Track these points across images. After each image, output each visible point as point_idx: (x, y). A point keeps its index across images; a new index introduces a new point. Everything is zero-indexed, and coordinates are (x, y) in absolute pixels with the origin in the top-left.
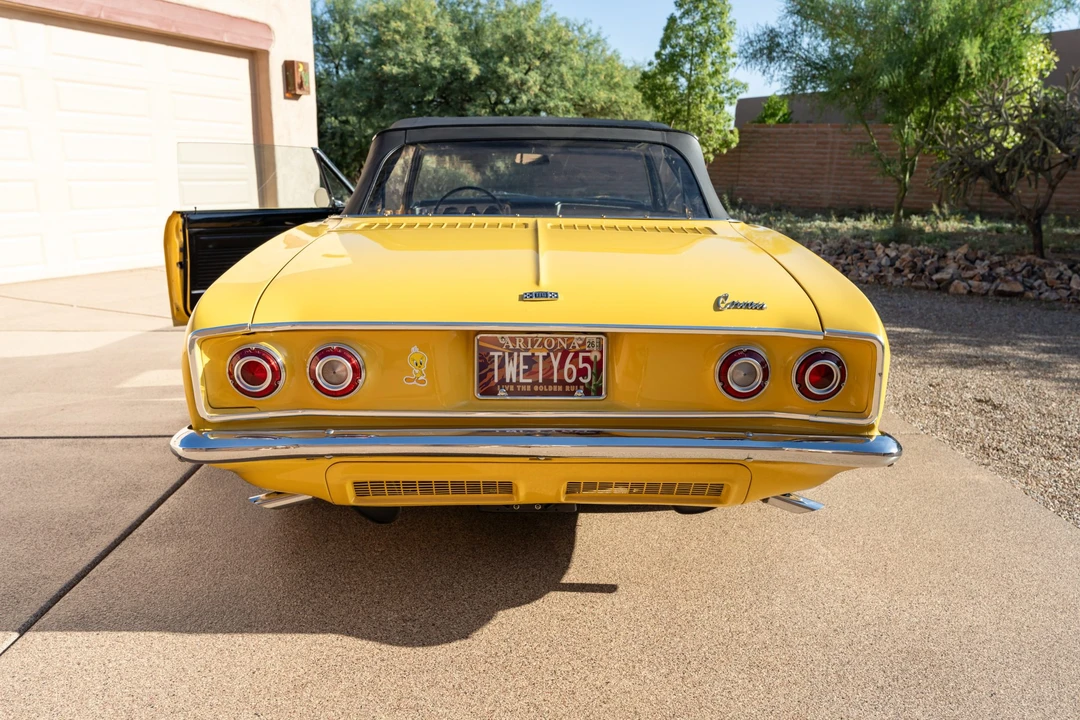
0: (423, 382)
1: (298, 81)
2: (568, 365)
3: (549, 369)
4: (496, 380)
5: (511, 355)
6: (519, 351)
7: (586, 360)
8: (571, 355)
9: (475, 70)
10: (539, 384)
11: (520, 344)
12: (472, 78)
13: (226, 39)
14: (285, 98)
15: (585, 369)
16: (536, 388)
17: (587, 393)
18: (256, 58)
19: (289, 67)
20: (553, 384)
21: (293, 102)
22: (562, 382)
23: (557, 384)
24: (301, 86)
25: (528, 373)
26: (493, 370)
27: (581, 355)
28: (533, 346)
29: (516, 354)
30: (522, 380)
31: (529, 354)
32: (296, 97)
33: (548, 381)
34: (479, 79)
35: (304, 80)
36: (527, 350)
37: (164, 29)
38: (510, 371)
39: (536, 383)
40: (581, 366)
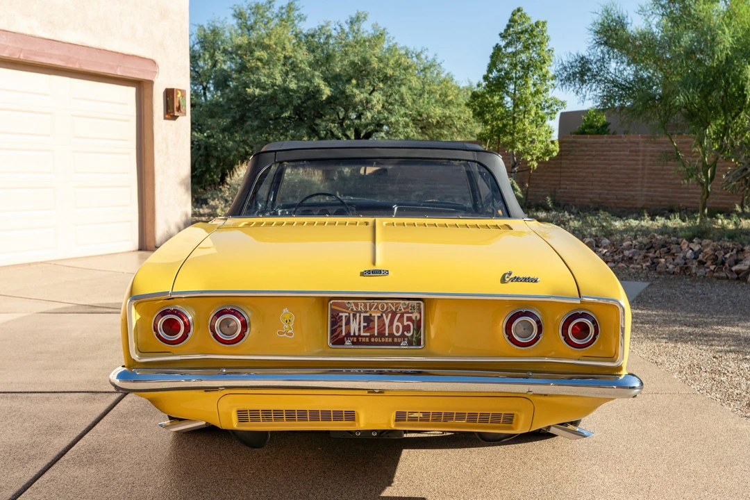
0: (291, 334)
1: (176, 104)
2: (396, 323)
3: (382, 325)
4: (344, 334)
5: (354, 316)
6: (360, 312)
7: (409, 319)
8: (398, 315)
9: (327, 91)
10: (375, 337)
11: (361, 307)
12: (324, 97)
13: (119, 72)
14: (165, 118)
15: (409, 326)
16: (373, 340)
17: (410, 343)
18: (142, 87)
19: (169, 94)
20: (385, 337)
21: (172, 122)
22: (391, 335)
23: (388, 337)
24: (179, 109)
25: (367, 328)
26: (342, 326)
27: (406, 315)
28: (370, 309)
29: (358, 315)
30: (362, 334)
31: (368, 314)
32: (174, 118)
33: (381, 334)
34: (329, 98)
35: (182, 104)
36: (366, 312)
37: (70, 66)
38: (354, 327)
39: (372, 336)
40: (406, 323)
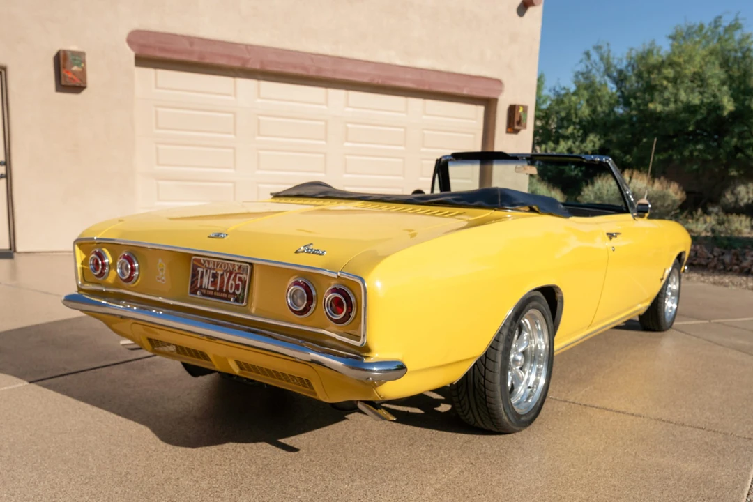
0: (163, 281)
1: (517, 119)
2: (231, 282)
3: (222, 283)
4: (199, 285)
5: (207, 271)
6: (210, 269)
7: (240, 279)
8: (233, 275)
10: (217, 291)
11: (211, 266)
12: (725, 113)
14: (507, 132)
15: (239, 285)
16: (215, 294)
17: (237, 300)
18: (489, 104)
19: (512, 109)
20: (223, 292)
21: (513, 136)
22: (227, 292)
23: (219, 291)
24: (519, 123)
25: (214, 283)
26: (197, 279)
27: (238, 275)
28: (217, 266)
29: (209, 271)
30: (210, 288)
31: (214, 272)
32: (516, 131)
33: (221, 290)
35: (523, 117)
36: (214, 269)
38: (205, 280)
39: (215, 290)
40: (238, 282)
